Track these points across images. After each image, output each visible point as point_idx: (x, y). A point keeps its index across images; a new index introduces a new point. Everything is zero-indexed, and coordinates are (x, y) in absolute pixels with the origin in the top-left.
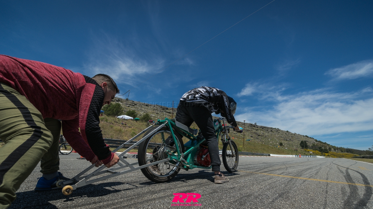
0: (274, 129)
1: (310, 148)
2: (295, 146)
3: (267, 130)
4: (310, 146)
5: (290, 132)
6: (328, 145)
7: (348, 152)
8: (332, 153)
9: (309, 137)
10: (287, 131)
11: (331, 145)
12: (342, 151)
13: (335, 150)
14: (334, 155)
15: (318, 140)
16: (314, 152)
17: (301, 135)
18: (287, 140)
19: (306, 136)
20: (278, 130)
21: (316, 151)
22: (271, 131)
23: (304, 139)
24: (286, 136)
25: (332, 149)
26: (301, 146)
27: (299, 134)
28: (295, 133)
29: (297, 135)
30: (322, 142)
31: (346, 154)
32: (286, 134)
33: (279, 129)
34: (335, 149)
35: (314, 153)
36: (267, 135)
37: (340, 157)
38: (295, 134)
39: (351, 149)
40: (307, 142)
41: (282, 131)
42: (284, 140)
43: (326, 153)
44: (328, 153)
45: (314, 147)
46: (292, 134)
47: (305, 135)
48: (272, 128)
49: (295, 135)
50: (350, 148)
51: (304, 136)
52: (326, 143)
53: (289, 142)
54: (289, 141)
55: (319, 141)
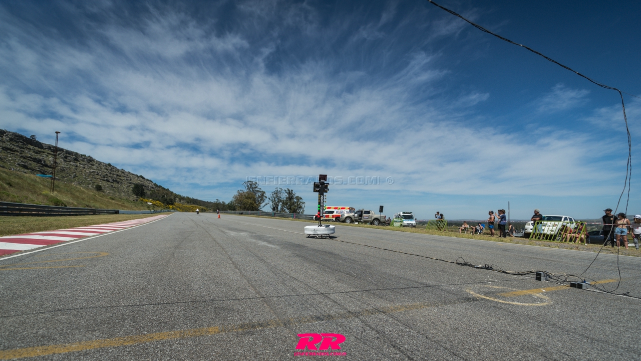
0: (82, 155)
1: (149, 197)
2: (124, 192)
3: (66, 157)
4: (149, 193)
5: (113, 167)
6: (172, 192)
7: (194, 203)
8: (178, 205)
9: (146, 178)
10: (109, 165)
11: (174, 193)
12: (188, 202)
13: (180, 201)
14: (179, 208)
15: (158, 185)
16: (154, 203)
17: (133, 174)
18: (109, 181)
19: (141, 177)
20: (90, 160)
21: (158, 202)
22: (76, 160)
23: (138, 182)
24: (108, 173)
25: (177, 199)
26: (134, 193)
27: (129, 173)
28: (122, 169)
29: (126, 174)
30: (164, 189)
31: (193, 207)
32: (107, 169)
33: (91, 157)
34: (181, 198)
35: (155, 205)
36: (65, 166)
37: (186, 211)
38: (123, 171)
39: (197, 200)
40: (144, 187)
41: (100, 163)
42: (104, 180)
43: (170, 204)
44: (172, 204)
45: (154, 196)
46: (118, 170)
47: (139, 175)
48: (77, 154)
49: (123, 173)
50: (195, 198)
51: (138, 177)
52: (168, 189)
53: (112, 184)
54: (112, 182)
55: (160, 186)
